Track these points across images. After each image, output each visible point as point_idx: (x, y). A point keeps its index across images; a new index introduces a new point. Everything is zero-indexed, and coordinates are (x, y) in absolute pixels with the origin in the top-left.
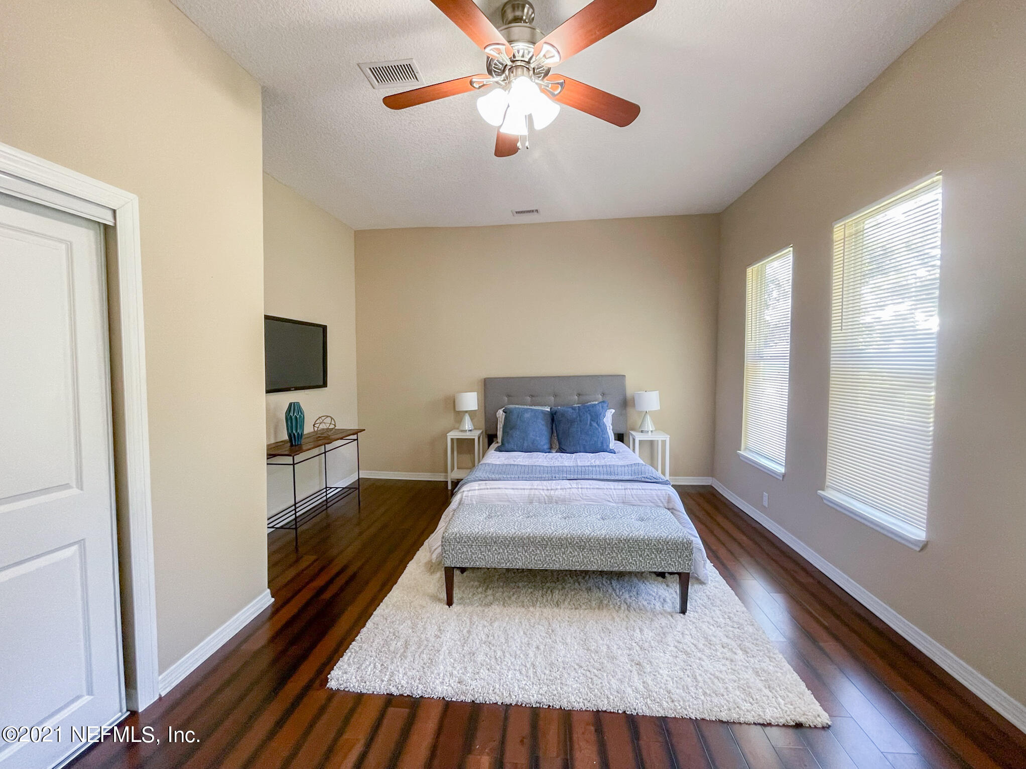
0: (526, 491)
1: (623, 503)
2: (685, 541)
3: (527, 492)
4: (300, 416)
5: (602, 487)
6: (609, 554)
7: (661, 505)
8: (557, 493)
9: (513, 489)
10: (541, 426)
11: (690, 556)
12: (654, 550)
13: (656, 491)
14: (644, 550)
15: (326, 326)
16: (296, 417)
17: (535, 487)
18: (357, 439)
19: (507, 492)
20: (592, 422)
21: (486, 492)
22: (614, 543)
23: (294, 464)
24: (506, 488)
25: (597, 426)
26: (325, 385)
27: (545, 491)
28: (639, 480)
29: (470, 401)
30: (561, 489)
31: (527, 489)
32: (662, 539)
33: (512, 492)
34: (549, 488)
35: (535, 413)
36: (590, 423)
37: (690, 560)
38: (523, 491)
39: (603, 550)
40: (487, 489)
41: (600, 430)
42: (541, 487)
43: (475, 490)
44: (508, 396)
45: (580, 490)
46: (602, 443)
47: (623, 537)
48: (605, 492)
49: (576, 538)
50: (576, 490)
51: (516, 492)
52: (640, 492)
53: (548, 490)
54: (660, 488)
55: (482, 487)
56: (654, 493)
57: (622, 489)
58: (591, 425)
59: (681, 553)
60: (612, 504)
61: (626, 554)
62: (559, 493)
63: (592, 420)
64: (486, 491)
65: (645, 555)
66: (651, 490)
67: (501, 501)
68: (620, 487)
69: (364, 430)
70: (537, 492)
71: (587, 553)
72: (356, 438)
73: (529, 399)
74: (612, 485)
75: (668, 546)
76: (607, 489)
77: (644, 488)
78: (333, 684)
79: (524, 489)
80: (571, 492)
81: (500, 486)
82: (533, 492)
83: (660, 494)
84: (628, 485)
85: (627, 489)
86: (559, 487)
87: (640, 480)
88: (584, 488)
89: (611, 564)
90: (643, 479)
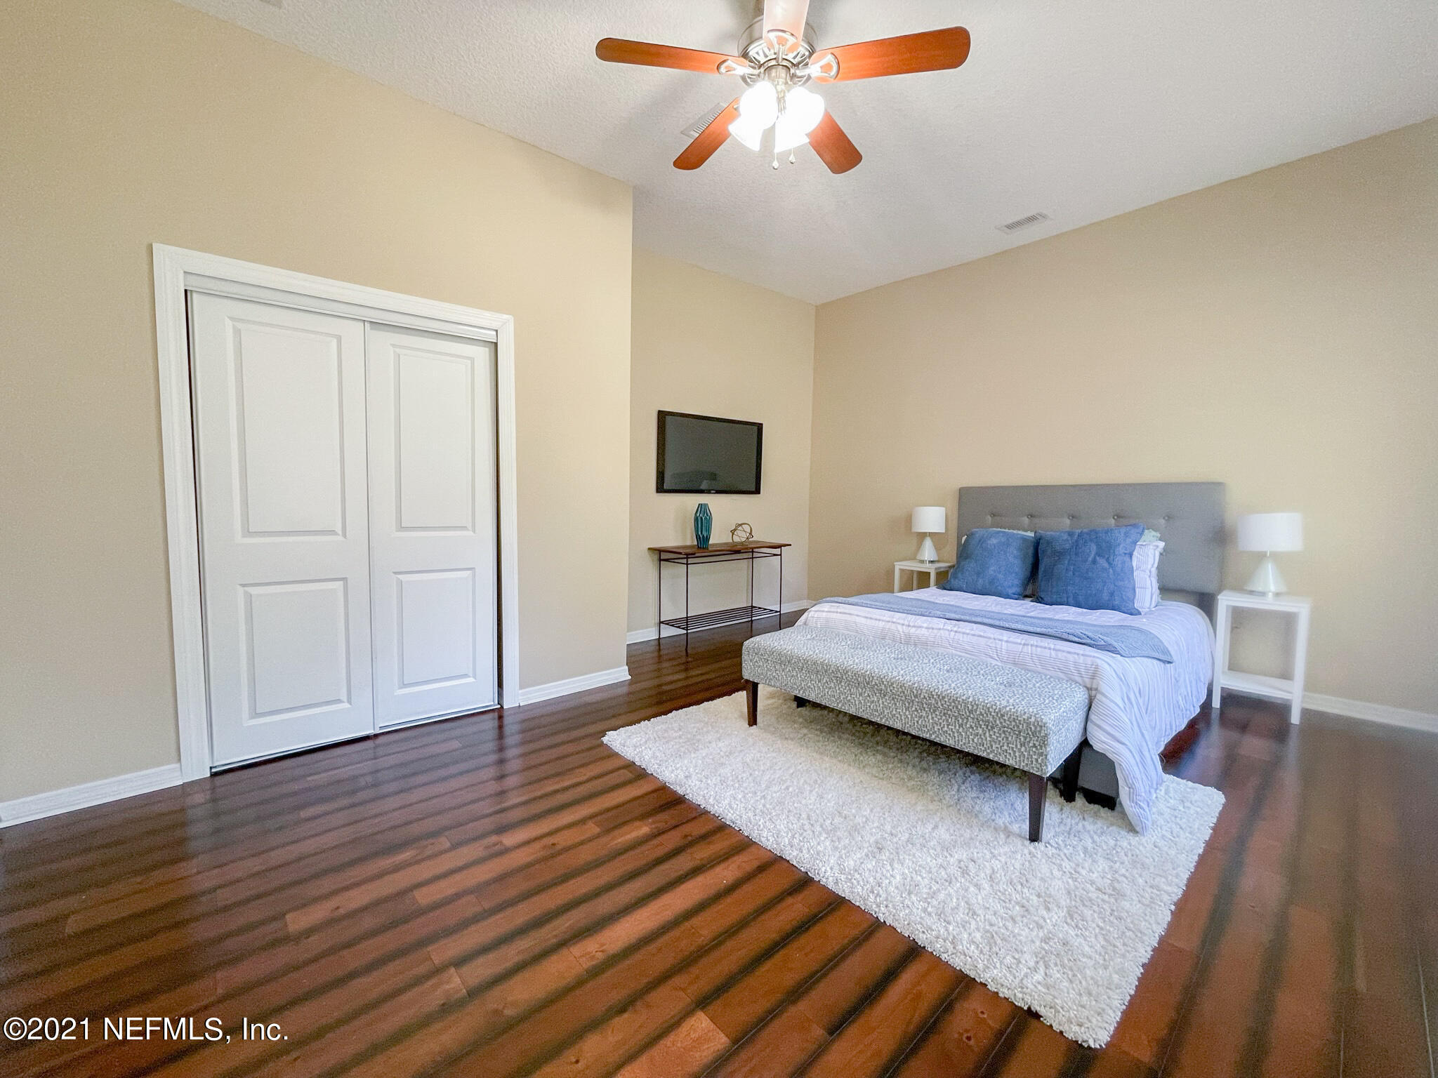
0: (881, 622)
1: (1015, 664)
2: (1033, 719)
3: (881, 624)
4: (706, 518)
5: (989, 635)
6: (916, 710)
7: (1078, 679)
8: (919, 631)
9: (867, 618)
10: (1011, 559)
11: (1041, 747)
12: (981, 722)
13: (1076, 656)
14: (967, 719)
15: (762, 424)
16: (701, 518)
17: (894, 620)
18: (781, 555)
19: (858, 620)
20: (1098, 558)
21: (834, 616)
22: (922, 696)
23: (687, 564)
24: (857, 616)
25: (1106, 565)
26: (757, 491)
27: (904, 627)
28: (1057, 635)
29: (933, 519)
30: (926, 628)
31: (883, 621)
32: (994, 707)
33: (863, 621)
34: (911, 624)
35: (1008, 539)
36: (1095, 558)
37: (1041, 754)
38: (877, 622)
39: (909, 704)
40: (837, 612)
41: (1111, 570)
42: (902, 622)
43: (823, 611)
44: (993, 515)
45: (953, 633)
46: (1112, 594)
47: (936, 691)
48: (988, 644)
49: (875, 678)
50: (947, 632)
51: (869, 622)
52: (1047, 653)
53: (909, 626)
54: (1087, 653)
55: (832, 610)
56: (1070, 657)
57: (1020, 644)
58: (1094, 562)
59: (1025, 738)
60: (994, 662)
61: (939, 717)
62: (922, 633)
63: (1098, 554)
64: (835, 614)
65: (968, 726)
66: (1069, 652)
67: (848, 630)
68: (1019, 641)
69: (790, 545)
70: (893, 627)
71: (888, 701)
72: (779, 553)
73: (1026, 520)
74: (1006, 635)
75: (1002, 721)
76: (995, 639)
77: (1058, 647)
78: (605, 739)
79: (879, 620)
80: (939, 634)
81: (852, 612)
82: (888, 626)
83: (1081, 661)
84: (1034, 640)
85: (1028, 645)
86: (925, 625)
87: (1059, 636)
88: (960, 632)
89: (919, 727)
90: (1065, 636)
